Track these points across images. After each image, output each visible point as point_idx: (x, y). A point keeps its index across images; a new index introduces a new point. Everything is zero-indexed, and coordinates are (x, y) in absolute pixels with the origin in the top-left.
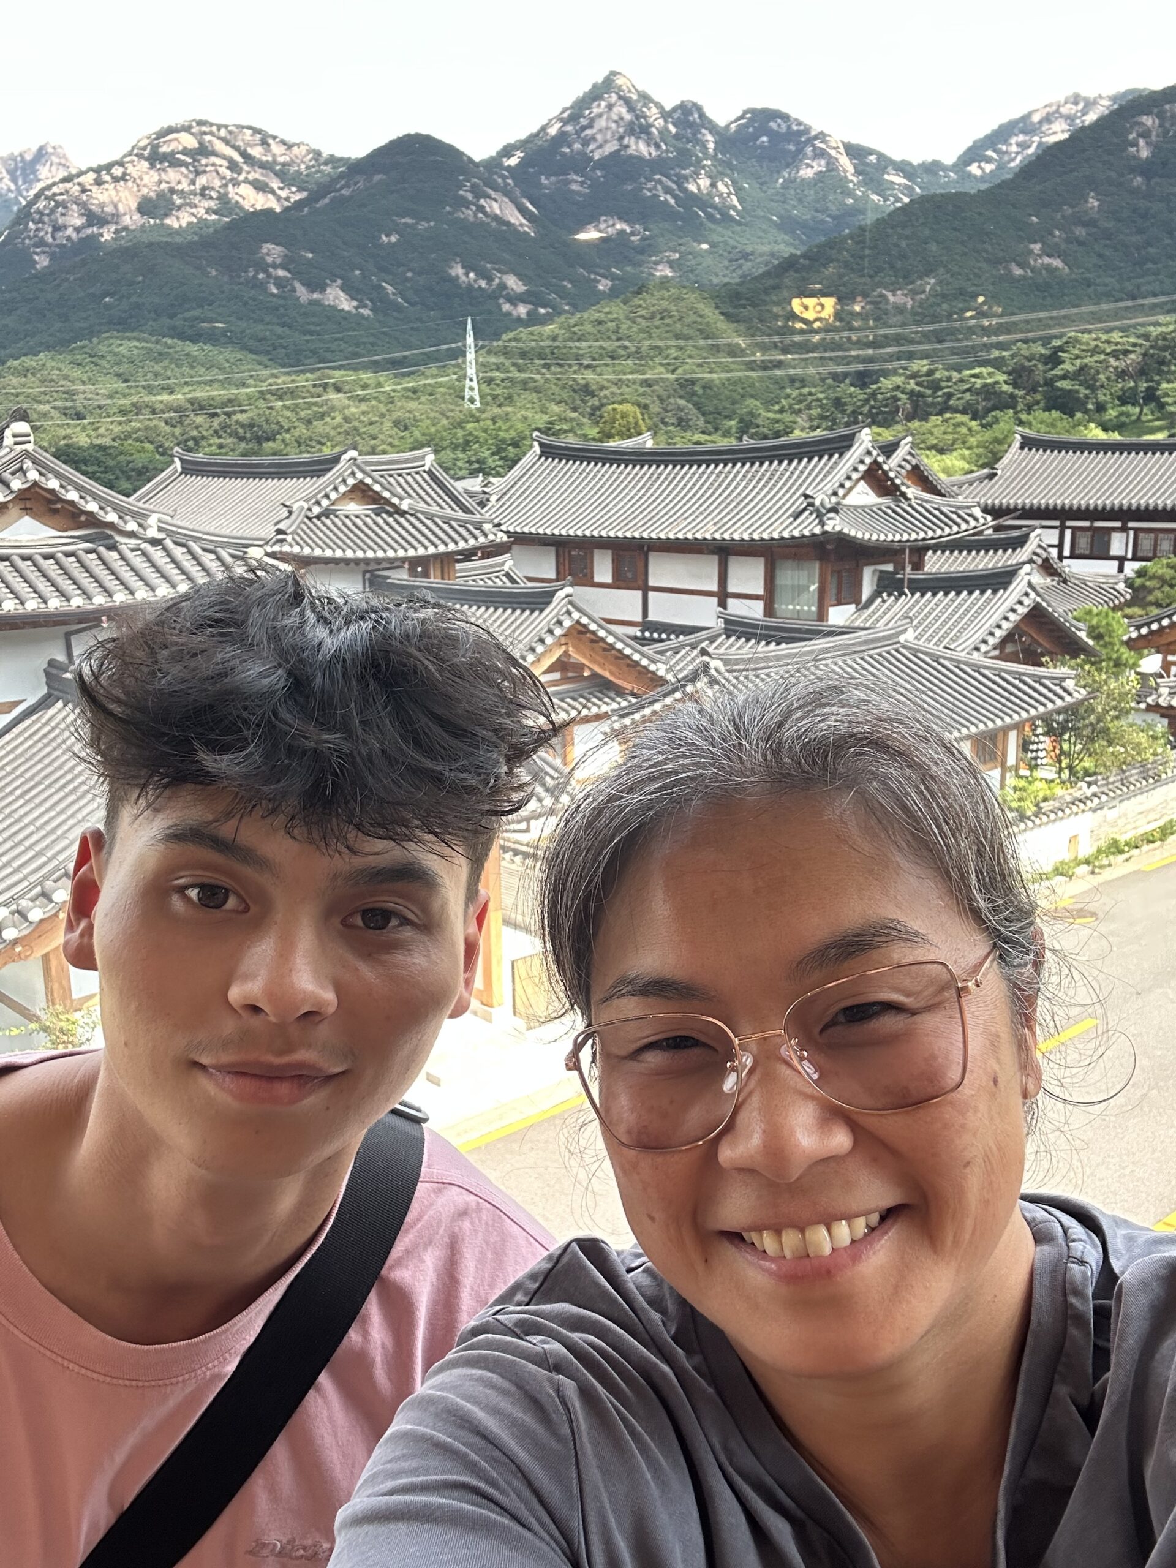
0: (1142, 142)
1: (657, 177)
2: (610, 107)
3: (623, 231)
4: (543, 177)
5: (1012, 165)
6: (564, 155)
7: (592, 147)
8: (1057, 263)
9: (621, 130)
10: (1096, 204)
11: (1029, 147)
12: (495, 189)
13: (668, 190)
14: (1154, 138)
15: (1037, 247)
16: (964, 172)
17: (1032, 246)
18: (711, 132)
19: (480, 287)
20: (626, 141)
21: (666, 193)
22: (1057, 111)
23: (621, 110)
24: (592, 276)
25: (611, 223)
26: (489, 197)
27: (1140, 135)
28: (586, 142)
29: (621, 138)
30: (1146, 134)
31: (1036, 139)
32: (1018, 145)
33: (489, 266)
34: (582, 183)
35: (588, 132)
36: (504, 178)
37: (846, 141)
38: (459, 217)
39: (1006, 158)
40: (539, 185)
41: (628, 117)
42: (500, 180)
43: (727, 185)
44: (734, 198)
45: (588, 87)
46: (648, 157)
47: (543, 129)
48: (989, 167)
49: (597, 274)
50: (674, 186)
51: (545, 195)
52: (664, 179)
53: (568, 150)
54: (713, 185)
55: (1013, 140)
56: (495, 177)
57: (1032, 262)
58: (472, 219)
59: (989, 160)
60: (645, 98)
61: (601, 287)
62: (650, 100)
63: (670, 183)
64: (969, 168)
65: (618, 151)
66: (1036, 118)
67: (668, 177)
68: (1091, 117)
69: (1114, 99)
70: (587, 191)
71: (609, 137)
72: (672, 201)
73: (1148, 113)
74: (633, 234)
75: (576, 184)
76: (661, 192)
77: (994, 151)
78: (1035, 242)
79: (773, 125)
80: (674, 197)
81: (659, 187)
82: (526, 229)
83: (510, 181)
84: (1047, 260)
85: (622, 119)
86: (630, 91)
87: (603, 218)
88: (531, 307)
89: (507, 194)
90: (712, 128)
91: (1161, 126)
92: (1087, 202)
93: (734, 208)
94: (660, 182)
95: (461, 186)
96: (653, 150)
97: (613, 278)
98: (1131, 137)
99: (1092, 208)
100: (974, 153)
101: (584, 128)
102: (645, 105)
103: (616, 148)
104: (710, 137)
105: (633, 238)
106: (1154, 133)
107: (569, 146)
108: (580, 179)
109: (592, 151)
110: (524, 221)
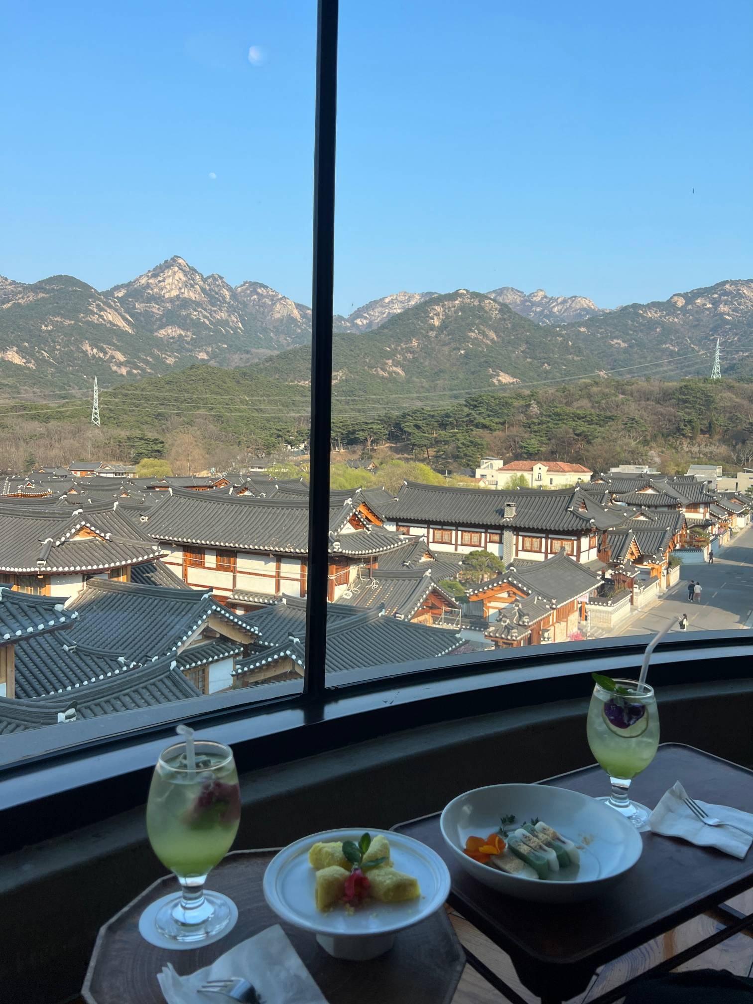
0: (435, 318)
1: (199, 310)
2: (174, 273)
3: (181, 335)
4: (137, 304)
5: (376, 321)
6: (149, 293)
7: (163, 292)
8: (399, 370)
9: (180, 285)
10: (416, 344)
11: (384, 313)
12: (110, 307)
13: (205, 317)
14: (441, 317)
15: (390, 362)
16: (354, 322)
17: (387, 361)
18: (227, 290)
19: (99, 357)
20: (183, 291)
21: (204, 318)
22: (396, 299)
23: (180, 275)
24: (163, 356)
25: (174, 330)
26: (106, 311)
27: (436, 315)
28: (162, 289)
29: (180, 288)
30: (437, 314)
31: (387, 310)
32: (378, 312)
33: (104, 346)
34: (159, 309)
35: (162, 284)
36: (115, 302)
37: (296, 302)
38: (88, 321)
39: (373, 318)
40: (134, 307)
41: (184, 279)
42: (112, 303)
43: (236, 317)
44: (240, 324)
45: (162, 262)
46: (194, 299)
47: (138, 280)
48: (365, 322)
49: (167, 355)
50: (208, 315)
51: (137, 313)
52: (203, 311)
53: (151, 292)
54: (229, 316)
55: (376, 310)
56: (110, 301)
57: (388, 369)
58: (96, 322)
59: (366, 318)
60: (194, 271)
61: (168, 362)
62: (196, 272)
63: (206, 313)
64: (355, 321)
65: (179, 295)
66: (387, 300)
67: (205, 310)
68: (413, 303)
69: (423, 295)
70: (161, 313)
71: (174, 287)
72: (207, 322)
73: (438, 305)
74: (186, 336)
75: (156, 309)
76: (201, 317)
77: (368, 314)
78: (389, 359)
79: (259, 290)
80: (209, 320)
81: (200, 314)
82: (127, 329)
83: (118, 304)
84: (395, 369)
85: (180, 279)
86: (185, 266)
87: (170, 327)
88: (128, 369)
89: (116, 310)
90: (230, 289)
91: (444, 311)
92: (412, 343)
93: (240, 328)
94: (201, 312)
95: (90, 304)
96: (197, 296)
97: (175, 357)
98: (431, 315)
99: (414, 346)
100: (358, 314)
101: (160, 282)
102: (193, 274)
103: (178, 293)
104: (227, 293)
105: (186, 338)
106: (441, 314)
107: (152, 290)
108: (157, 306)
109: (164, 294)
110: (125, 325)
